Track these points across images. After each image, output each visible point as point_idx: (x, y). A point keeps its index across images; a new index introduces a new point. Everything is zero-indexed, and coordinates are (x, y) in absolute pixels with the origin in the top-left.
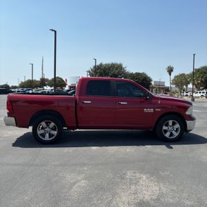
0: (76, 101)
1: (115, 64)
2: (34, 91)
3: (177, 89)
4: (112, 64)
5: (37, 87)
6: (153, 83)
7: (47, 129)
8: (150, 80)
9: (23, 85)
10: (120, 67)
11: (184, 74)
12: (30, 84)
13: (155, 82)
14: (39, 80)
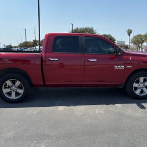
0: (42, 58)
1: (88, 28)
2: (28, 49)
3: (135, 47)
4: (86, 28)
5: (31, 46)
6: (116, 42)
7: (14, 88)
8: (114, 40)
9: (21, 46)
10: (91, 30)
11: (141, 35)
12: (26, 45)
13: (117, 41)
14: (32, 41)
